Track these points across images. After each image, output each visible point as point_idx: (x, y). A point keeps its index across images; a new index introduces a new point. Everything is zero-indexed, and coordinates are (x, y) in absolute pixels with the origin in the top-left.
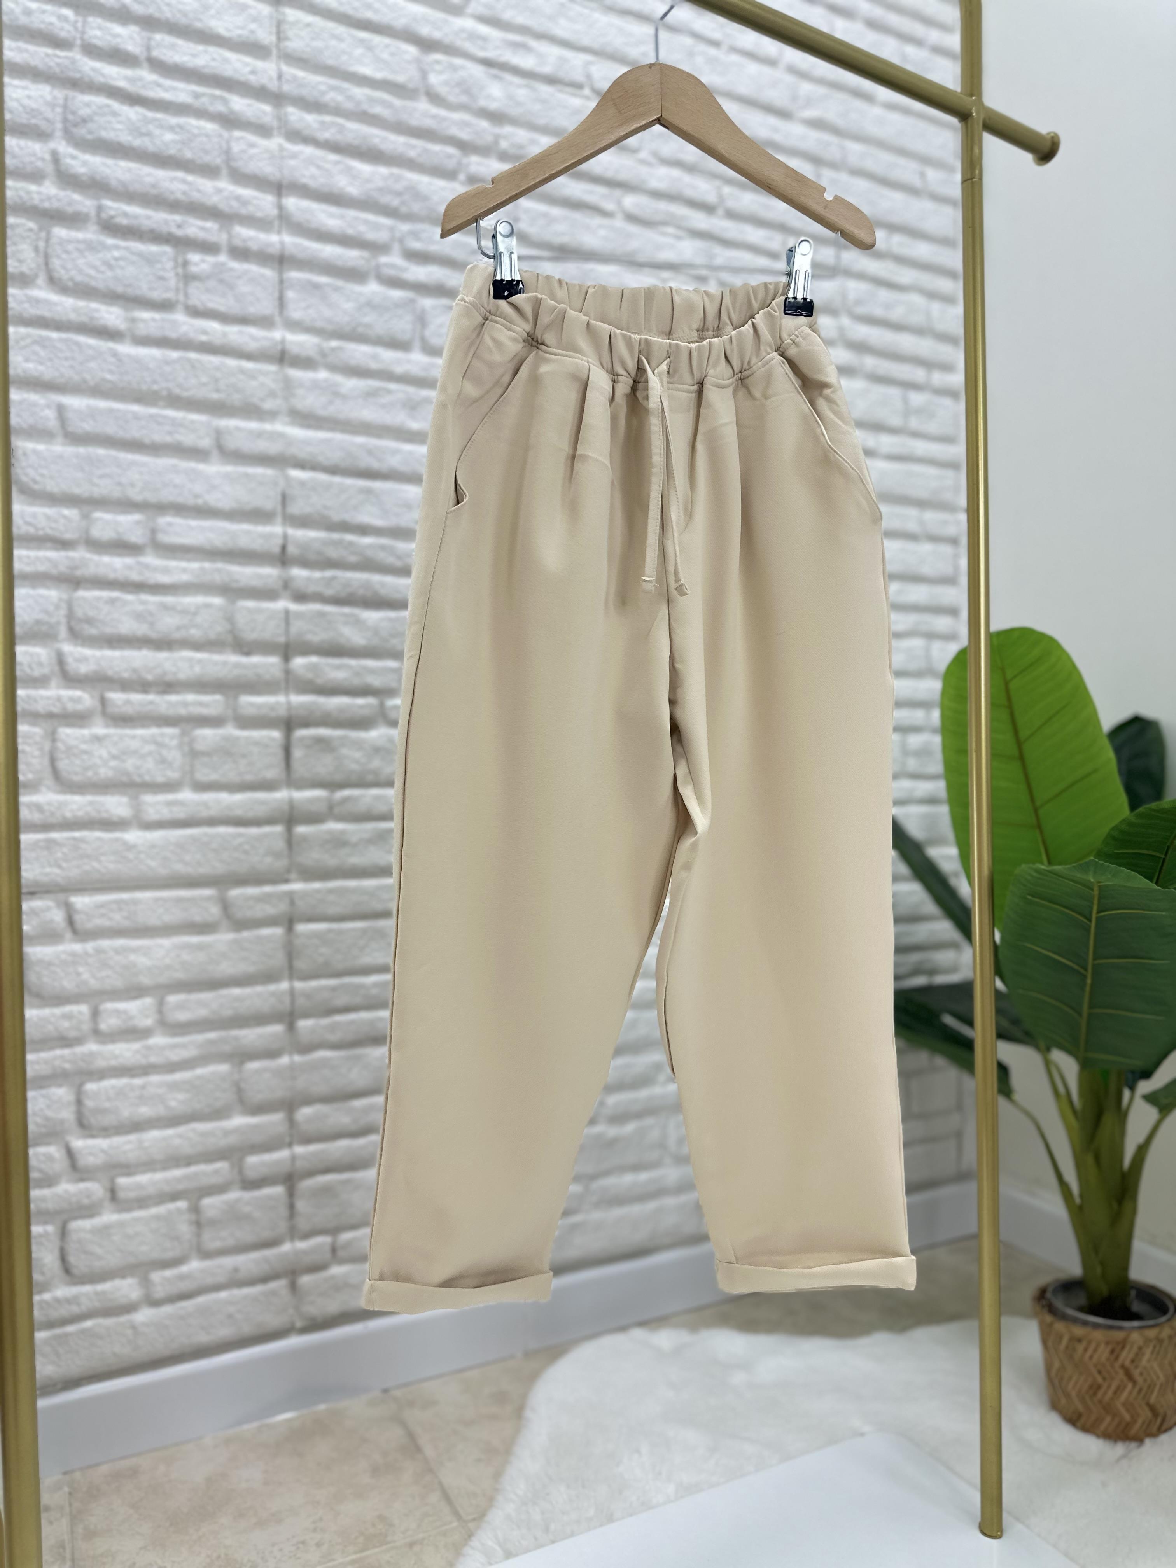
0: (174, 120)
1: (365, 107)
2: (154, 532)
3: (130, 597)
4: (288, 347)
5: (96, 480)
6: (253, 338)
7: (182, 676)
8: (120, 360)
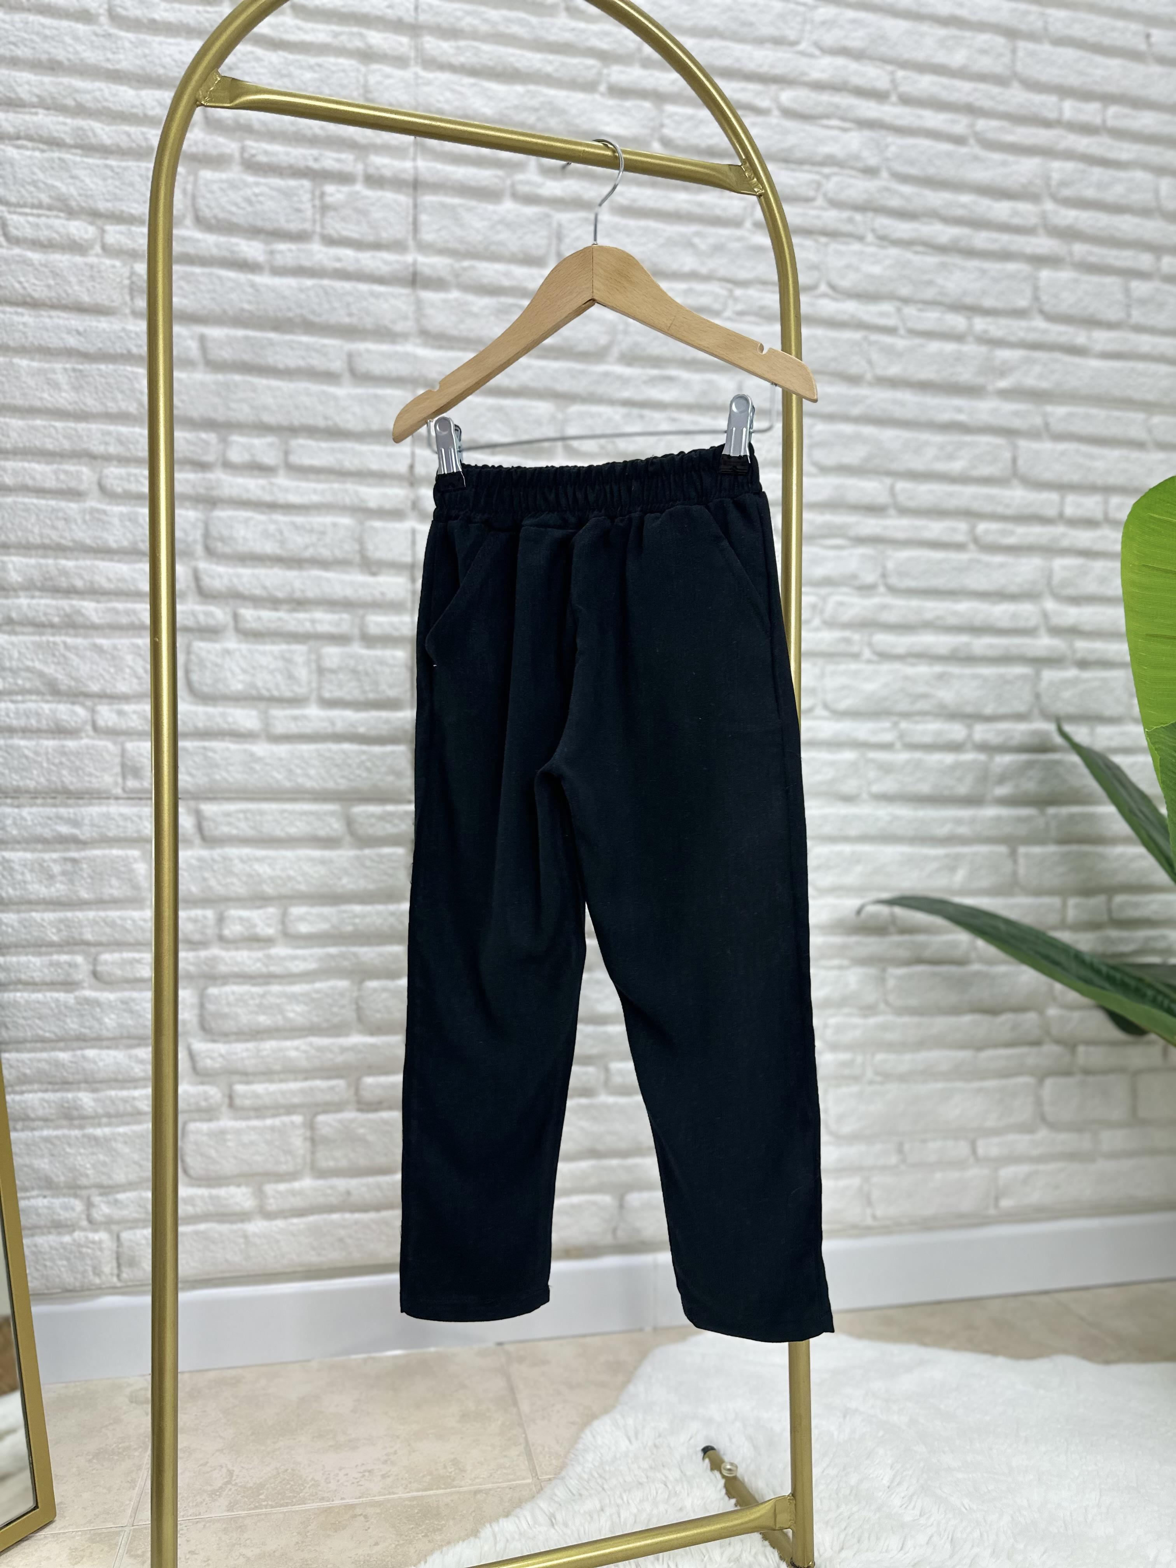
0: (312, 60)
1: (502, 28)
2: (287, 453)
3: (262, 517)
4: (420, 268)
5: (233, 405)
6: (386, 262)
7: (310, 594)
8: (257, 290)
